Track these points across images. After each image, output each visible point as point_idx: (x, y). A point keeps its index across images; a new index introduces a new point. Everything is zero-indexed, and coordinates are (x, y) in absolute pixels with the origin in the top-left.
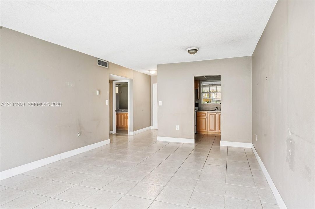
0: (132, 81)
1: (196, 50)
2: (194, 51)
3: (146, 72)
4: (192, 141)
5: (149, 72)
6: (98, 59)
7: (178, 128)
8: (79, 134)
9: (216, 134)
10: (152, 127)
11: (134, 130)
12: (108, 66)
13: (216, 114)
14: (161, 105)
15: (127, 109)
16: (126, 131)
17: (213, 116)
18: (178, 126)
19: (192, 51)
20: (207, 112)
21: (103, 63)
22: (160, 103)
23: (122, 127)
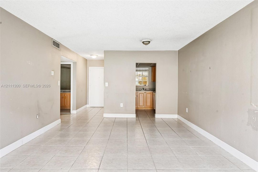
0: (75, 63)
1: (149, 42)
2: (148, 43)
3: (87, 56)
4: (134, 116)
5: (90, 56)
6: (53, 40)
7: (122, 105)
8: (37, 116)
9: (144, 109)
10: (87, 106)
11: (77, 109)
12: (60, 47)
13: (144, 94)
14: (107, 86)
15: (70, 89)
16: (69, 110)
17: (142, 95)
18: (122, 104)
19: (146, 43)
20: (138, 92)
21: (57, 45)
22: (107, 84)
23: (65, 107)
